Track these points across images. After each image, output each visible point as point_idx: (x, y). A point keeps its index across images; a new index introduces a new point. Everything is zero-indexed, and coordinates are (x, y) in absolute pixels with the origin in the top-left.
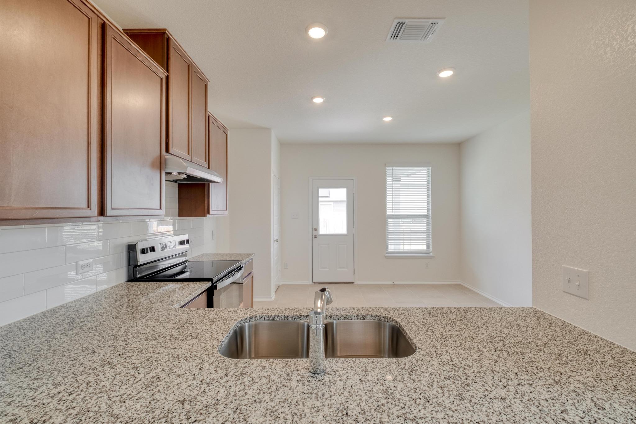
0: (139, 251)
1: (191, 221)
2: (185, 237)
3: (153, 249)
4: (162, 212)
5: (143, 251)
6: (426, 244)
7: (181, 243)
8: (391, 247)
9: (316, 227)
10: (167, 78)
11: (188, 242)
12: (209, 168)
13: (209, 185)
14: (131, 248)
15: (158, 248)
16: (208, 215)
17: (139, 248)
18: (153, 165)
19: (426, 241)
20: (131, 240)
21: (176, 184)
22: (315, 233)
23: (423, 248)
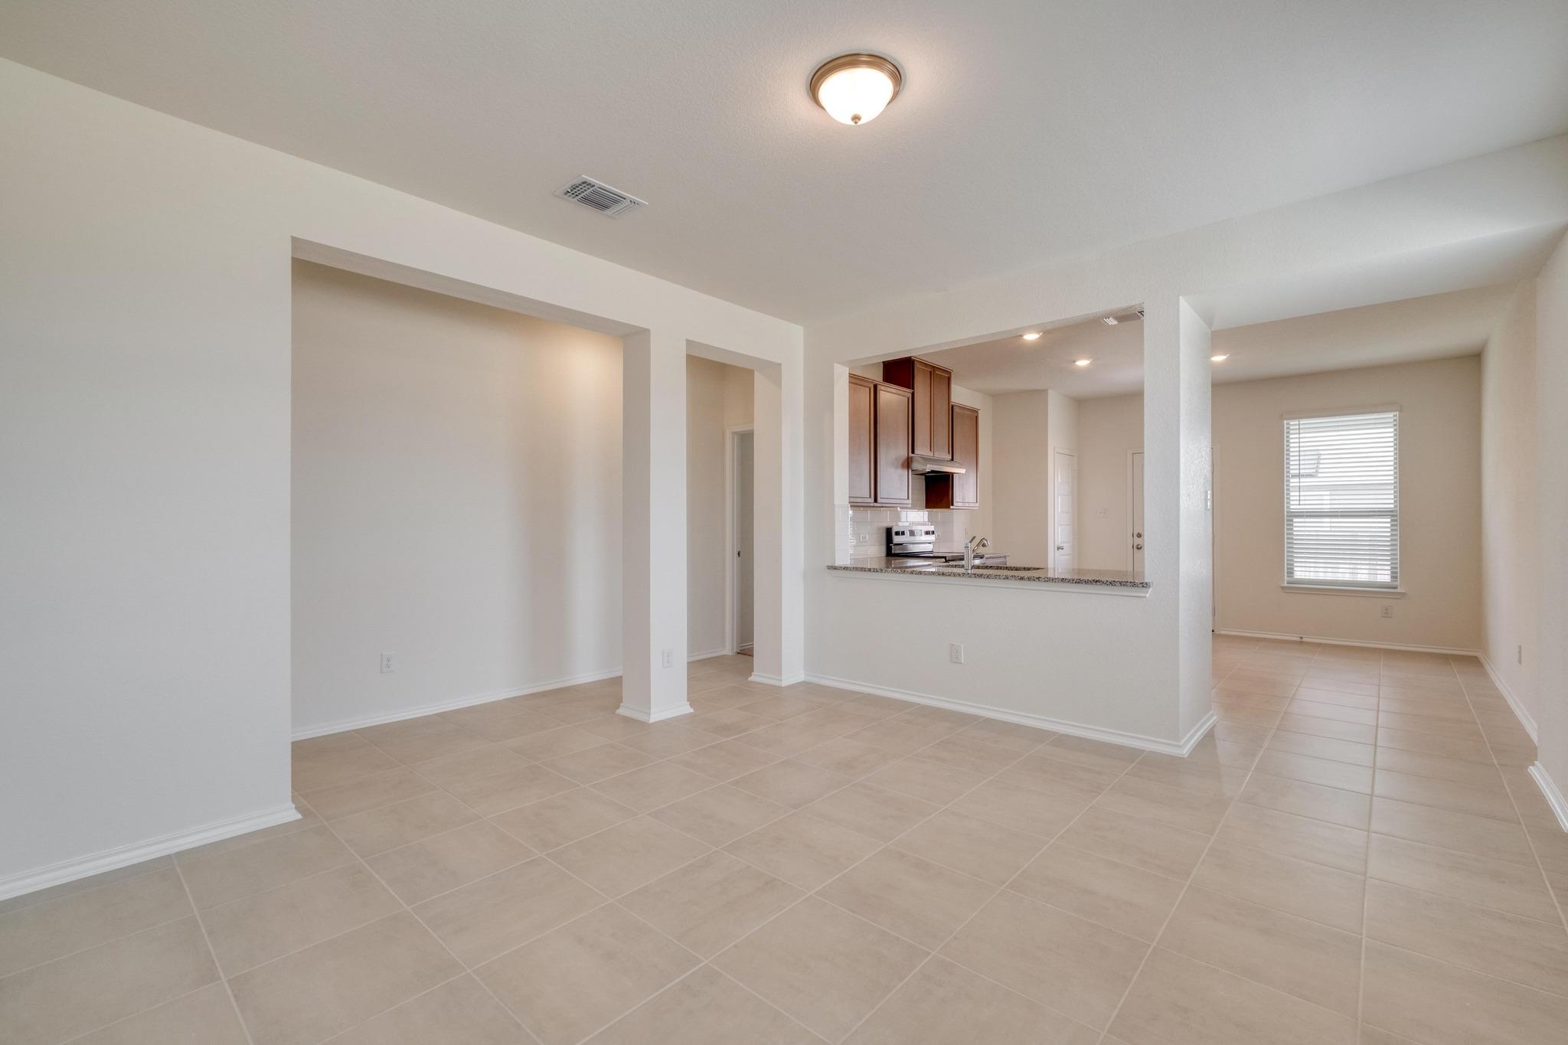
0: (893, 534)
1: (939, 512)
2: (931, 528)
3: (903, 533)
4: (910, 501)
5: (897, 533)
6: (1389, 568)
7: (927, 533)
8: (1301, 573)
9: (1141, 532)
10: (913, 394)
11: (933, 533)
12: (952, 460)
13: (953, 476)
14: (889, 531)
15: (907, 533)
16: (952, 507)
17: (894, 530)
18: (903, 466)
19: (1389, 563)
20: (888, 525)
21: (923, 477)
22: (1138, 541)
23: (1384, 577)
